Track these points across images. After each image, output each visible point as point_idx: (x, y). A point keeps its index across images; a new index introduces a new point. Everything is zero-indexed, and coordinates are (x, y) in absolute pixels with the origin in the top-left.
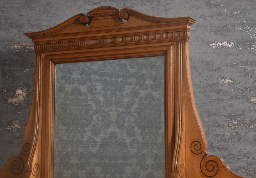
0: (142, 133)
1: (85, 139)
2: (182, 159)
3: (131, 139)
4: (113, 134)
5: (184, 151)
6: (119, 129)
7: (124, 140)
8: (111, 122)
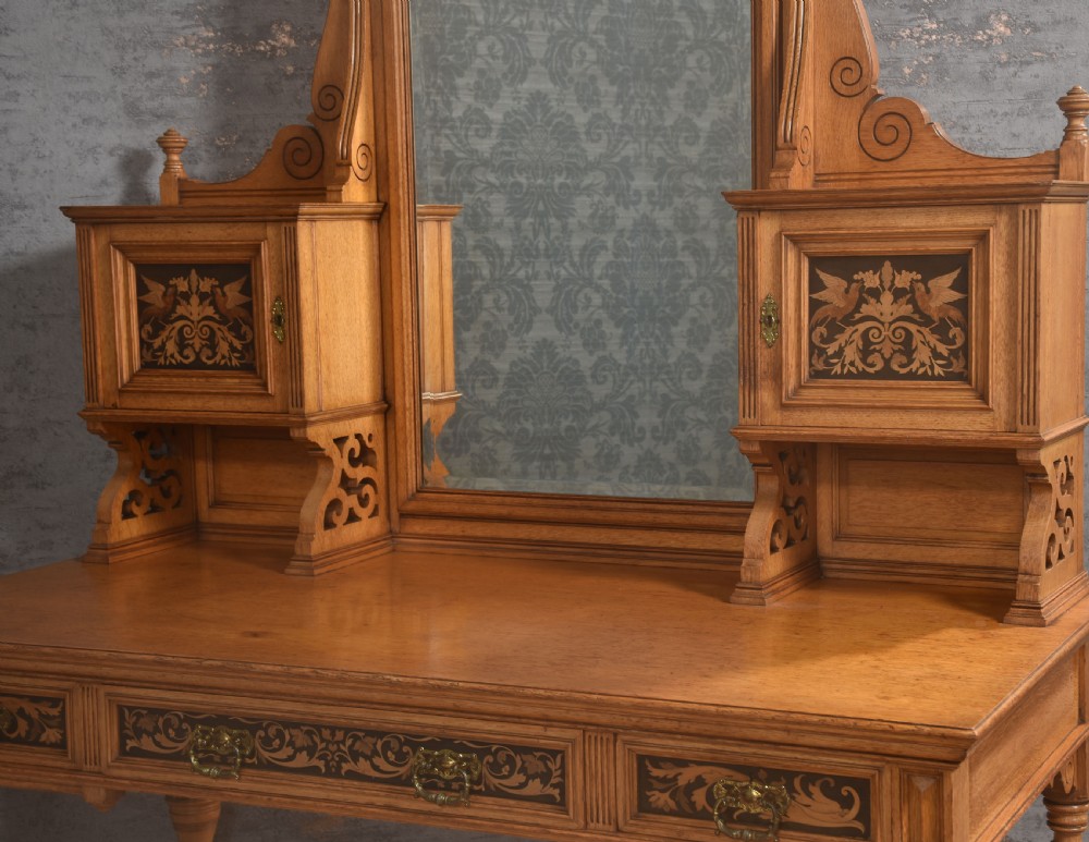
0: (619, 98)
1: (458, 113)
2: (806, 110)
3: (589, 114)
4: (538, 99)
5: (811, 88)
6: (555, 84)
7: (570, 117)
8: (531, 61)
